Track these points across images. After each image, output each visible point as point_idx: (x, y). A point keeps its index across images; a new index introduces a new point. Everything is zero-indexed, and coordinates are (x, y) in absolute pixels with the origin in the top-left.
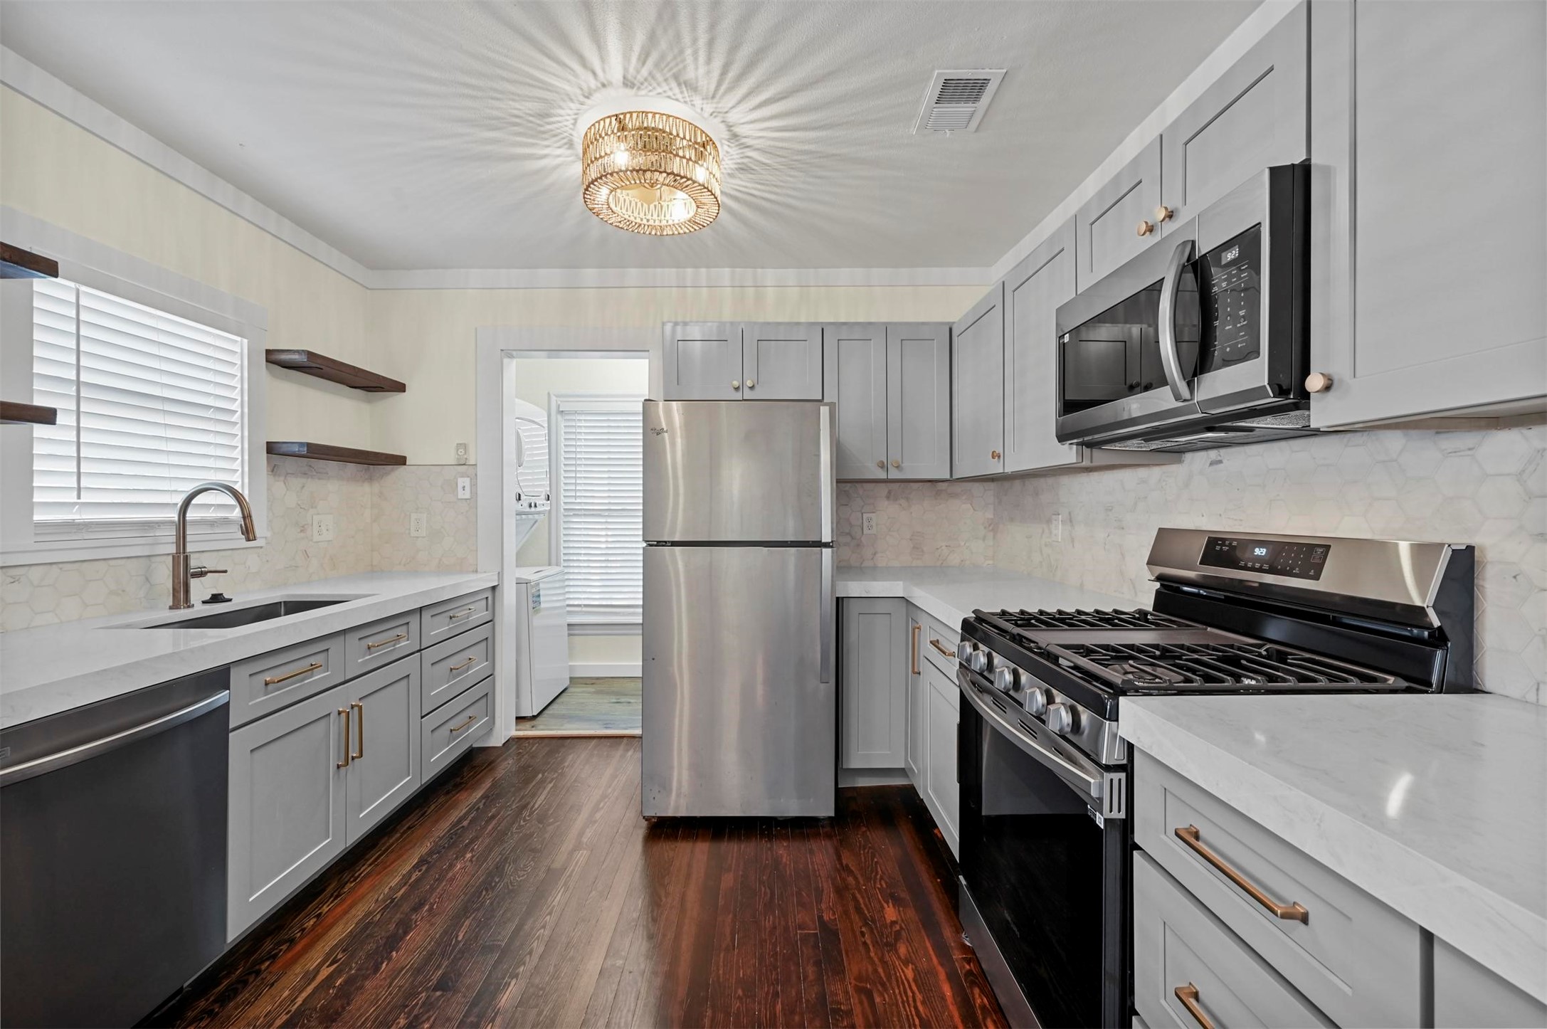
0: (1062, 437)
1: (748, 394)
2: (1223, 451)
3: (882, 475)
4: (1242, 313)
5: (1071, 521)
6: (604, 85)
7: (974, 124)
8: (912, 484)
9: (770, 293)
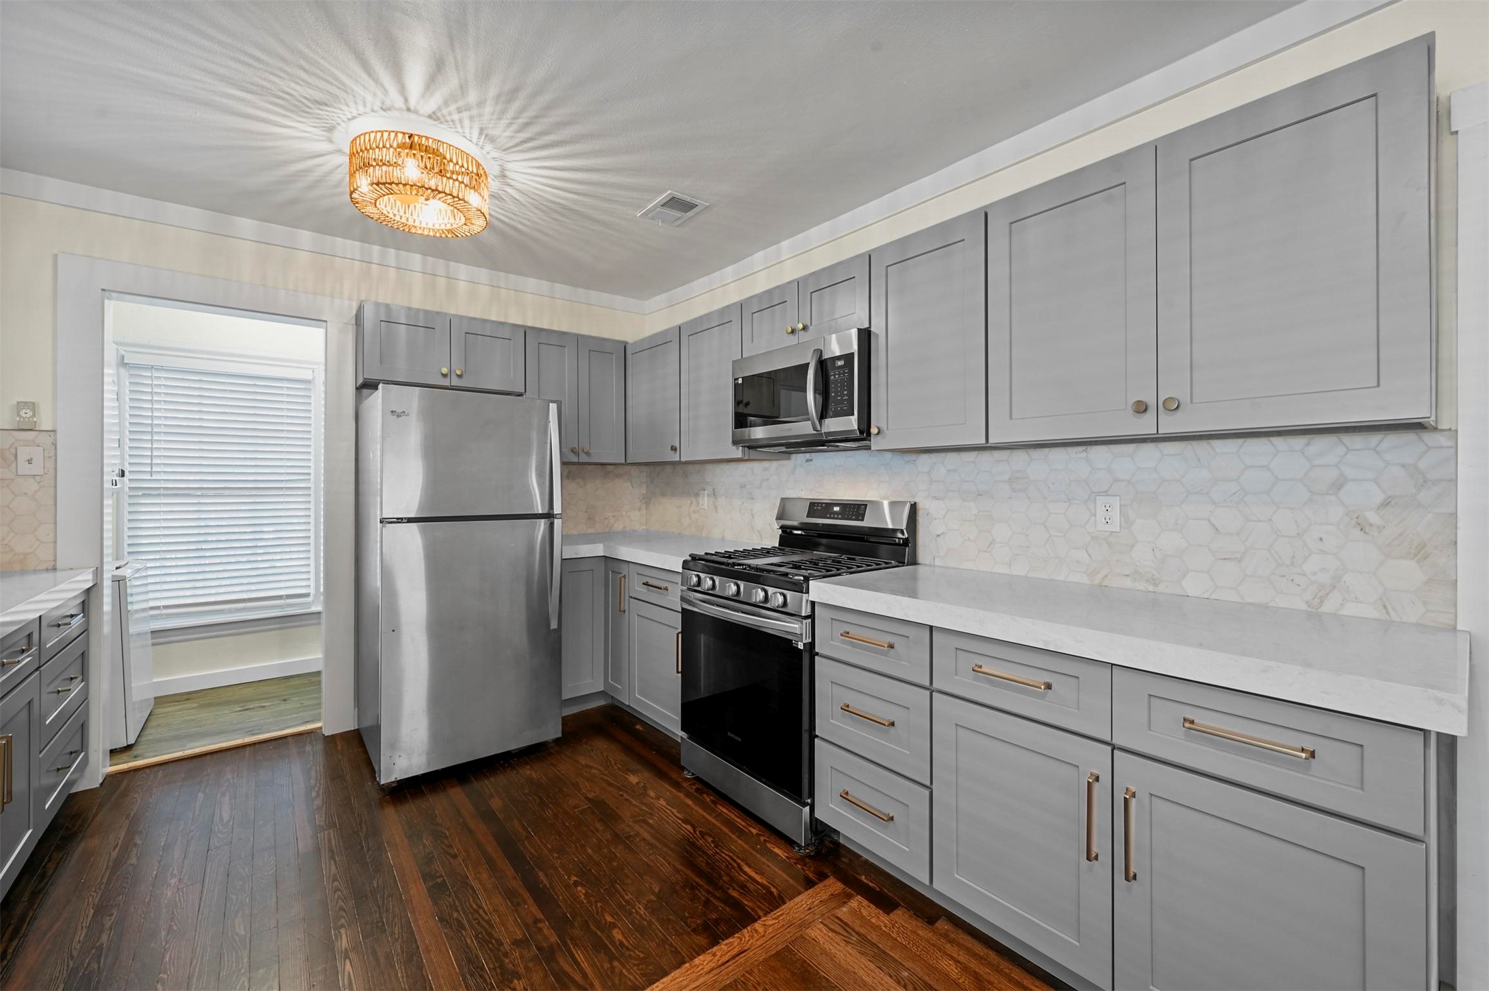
0: (735, 442)
1: (456, 382)
2: (813, 454)
3: (575, 459)
4: (845, 392)
5: (714, 494)
6: (409, 110)
7: (679, 222)
8: (587, 466)
9: (462, 286)
